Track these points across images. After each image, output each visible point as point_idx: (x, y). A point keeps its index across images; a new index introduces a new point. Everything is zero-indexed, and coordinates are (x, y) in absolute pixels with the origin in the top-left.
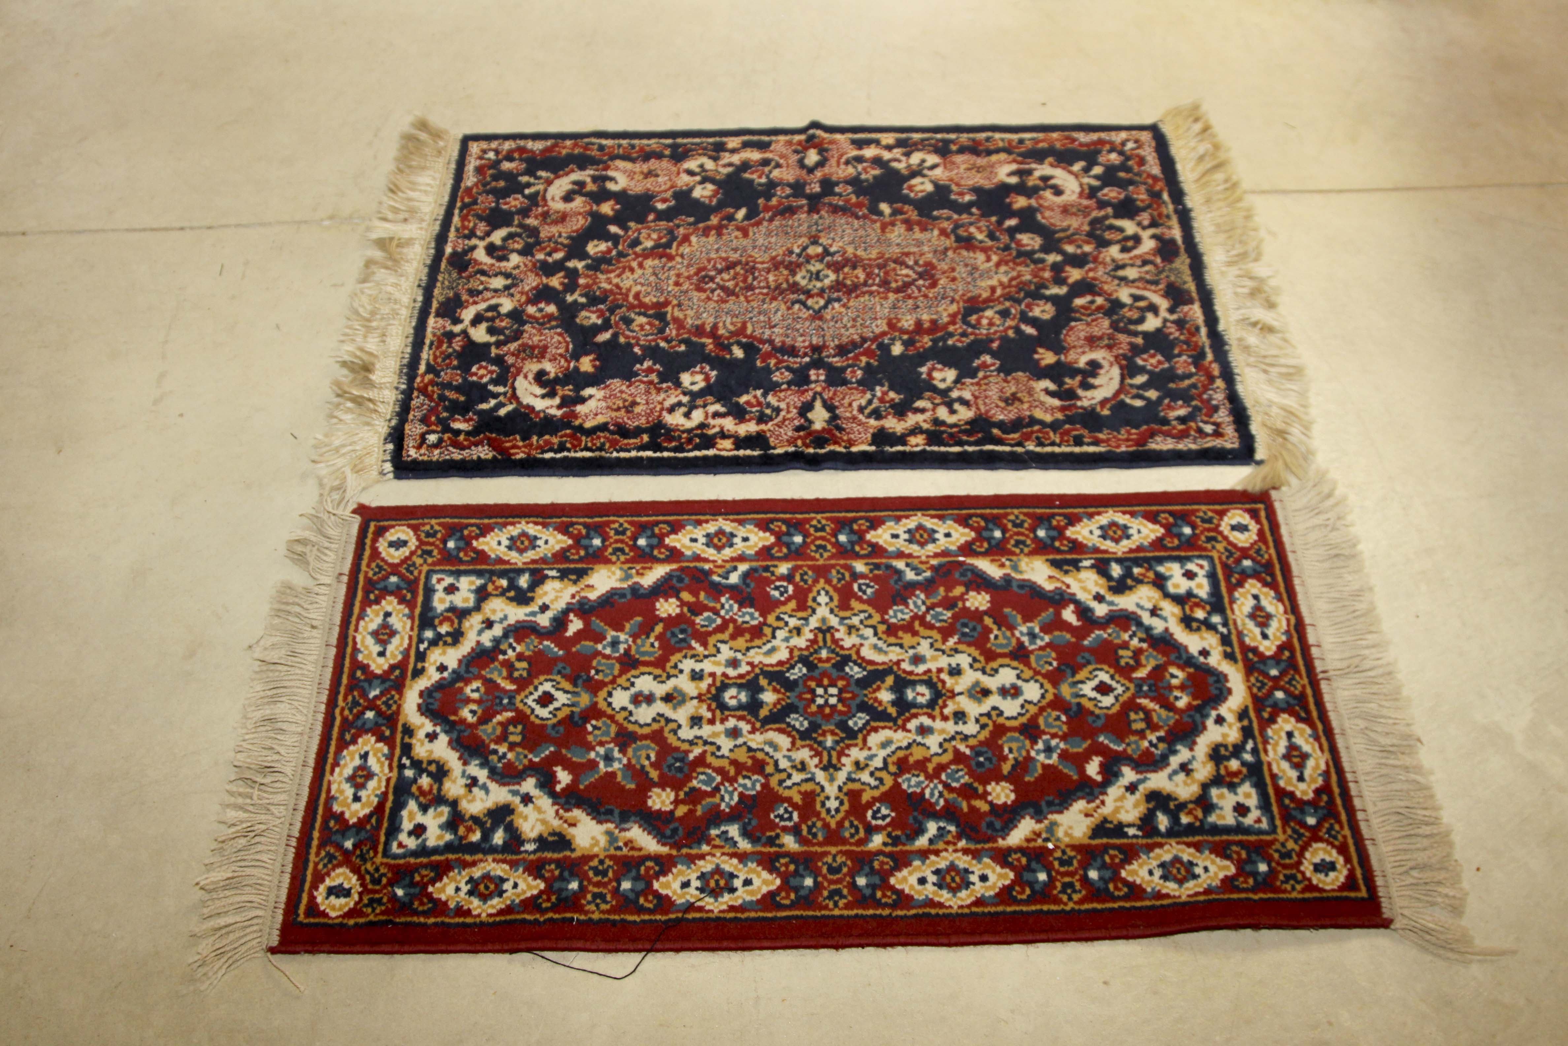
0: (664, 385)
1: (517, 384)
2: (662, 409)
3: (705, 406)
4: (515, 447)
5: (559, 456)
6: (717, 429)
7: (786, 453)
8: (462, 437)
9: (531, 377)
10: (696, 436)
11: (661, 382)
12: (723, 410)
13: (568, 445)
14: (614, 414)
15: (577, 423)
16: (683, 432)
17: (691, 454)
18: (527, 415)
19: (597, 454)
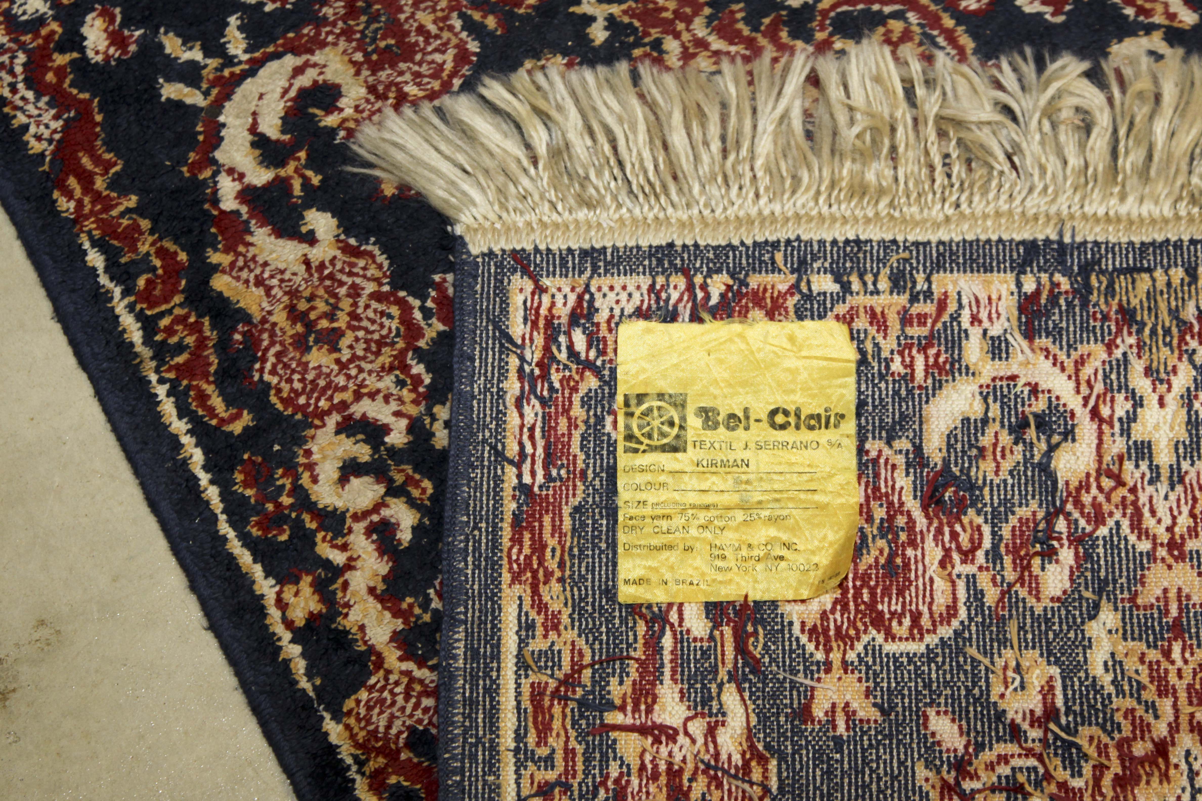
0: (418, 369)
1: (273, 66)
2: (344, 405)
3: (393, 491)
4: (87, 180)
5: (104, 280)
6: (338, 558)
7: (332, 749)
8: (60, 60)
9: (305, 81)
10: (298, 526)
11: (421, 355)
12: (405, 536)
13: (141, 282)
14: (280, 317)
15: (216, 258)
16: (298, 491)
17: (236, 547)
18: (191, 141)
19: (146, 352)
